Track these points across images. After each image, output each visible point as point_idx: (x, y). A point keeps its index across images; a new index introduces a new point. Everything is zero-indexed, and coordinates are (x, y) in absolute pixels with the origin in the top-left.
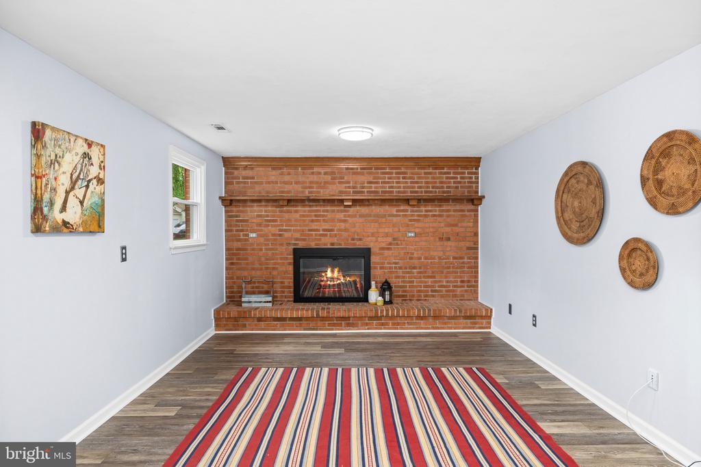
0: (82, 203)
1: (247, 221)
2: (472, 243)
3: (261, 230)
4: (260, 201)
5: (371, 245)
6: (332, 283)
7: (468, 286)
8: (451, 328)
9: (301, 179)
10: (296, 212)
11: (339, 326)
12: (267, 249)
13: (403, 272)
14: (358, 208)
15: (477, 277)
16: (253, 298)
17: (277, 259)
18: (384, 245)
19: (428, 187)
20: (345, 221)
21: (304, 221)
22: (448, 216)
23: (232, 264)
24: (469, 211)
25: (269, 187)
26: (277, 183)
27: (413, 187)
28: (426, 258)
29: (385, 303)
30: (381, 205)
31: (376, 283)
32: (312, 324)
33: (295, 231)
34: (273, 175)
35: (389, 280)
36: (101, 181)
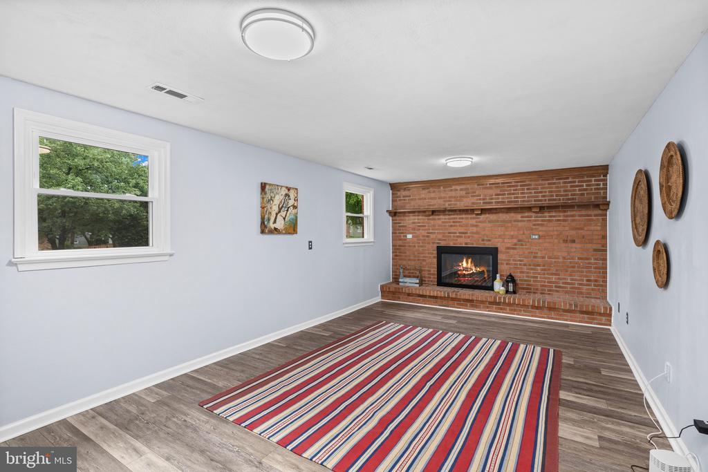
0: (284, 219)
1: (405, 226)
2: (600, 245)
3: (415, 233)
4: (414, 212)
5: (498, 245)
6: (467, 273)
7: (595, 285)
8: (567, 320)
9: (443, 195)
10: (439, 219)
11: (465, 306)
12: (418, 246)
13: (528, 269)
14: (487, 215)
15: (605, 277)
16: (407, 280)
17: (425, 254)
18: (509, 245)
19: (552, 196)
20: (477, 226)
21: (445, 226)
22: (573, 221)
23: (396, 256)
24: (596, 215)
25: (420, 202)
26: (425, 199)
27: (537, 197)
28: (550, 258)
29: (507, 292)
30: (507, 213)
31: (501, 276)
32: (444, 302)
33: (440, 233)
34: (424, 193)
35: (512, 274)
36: (295, 207)
